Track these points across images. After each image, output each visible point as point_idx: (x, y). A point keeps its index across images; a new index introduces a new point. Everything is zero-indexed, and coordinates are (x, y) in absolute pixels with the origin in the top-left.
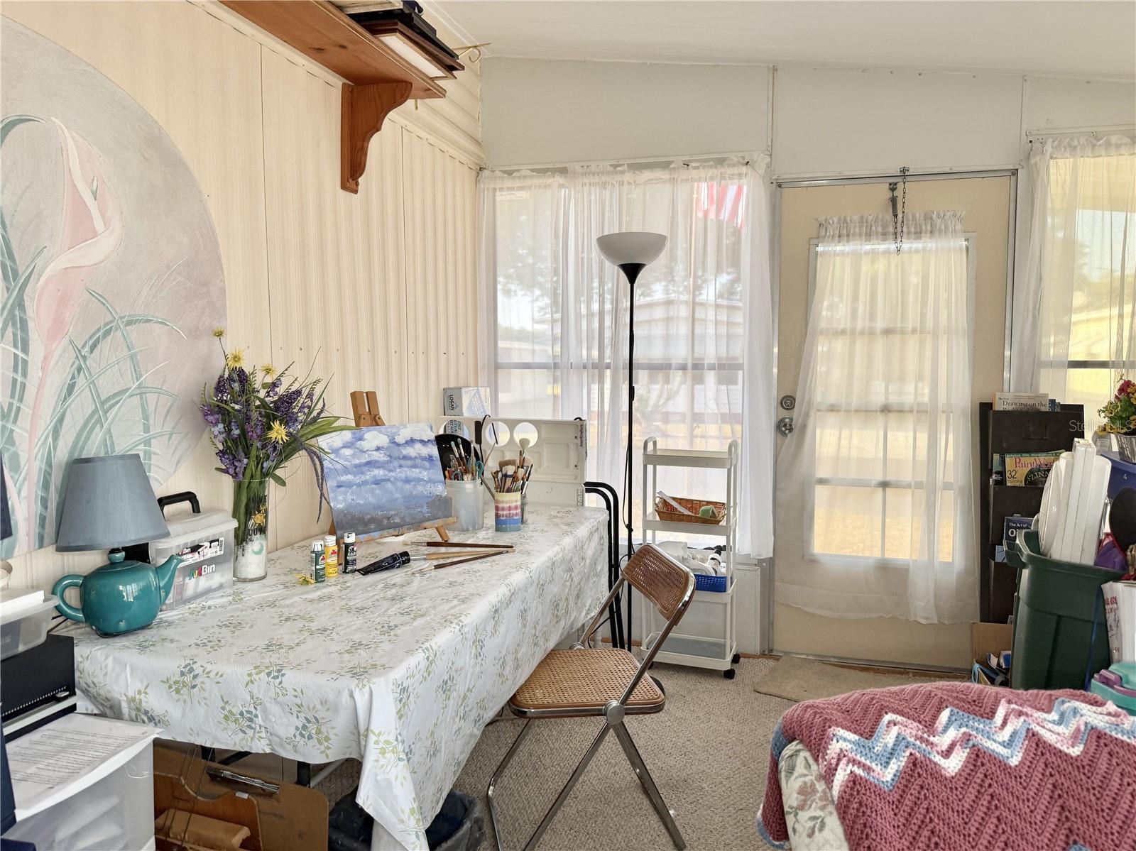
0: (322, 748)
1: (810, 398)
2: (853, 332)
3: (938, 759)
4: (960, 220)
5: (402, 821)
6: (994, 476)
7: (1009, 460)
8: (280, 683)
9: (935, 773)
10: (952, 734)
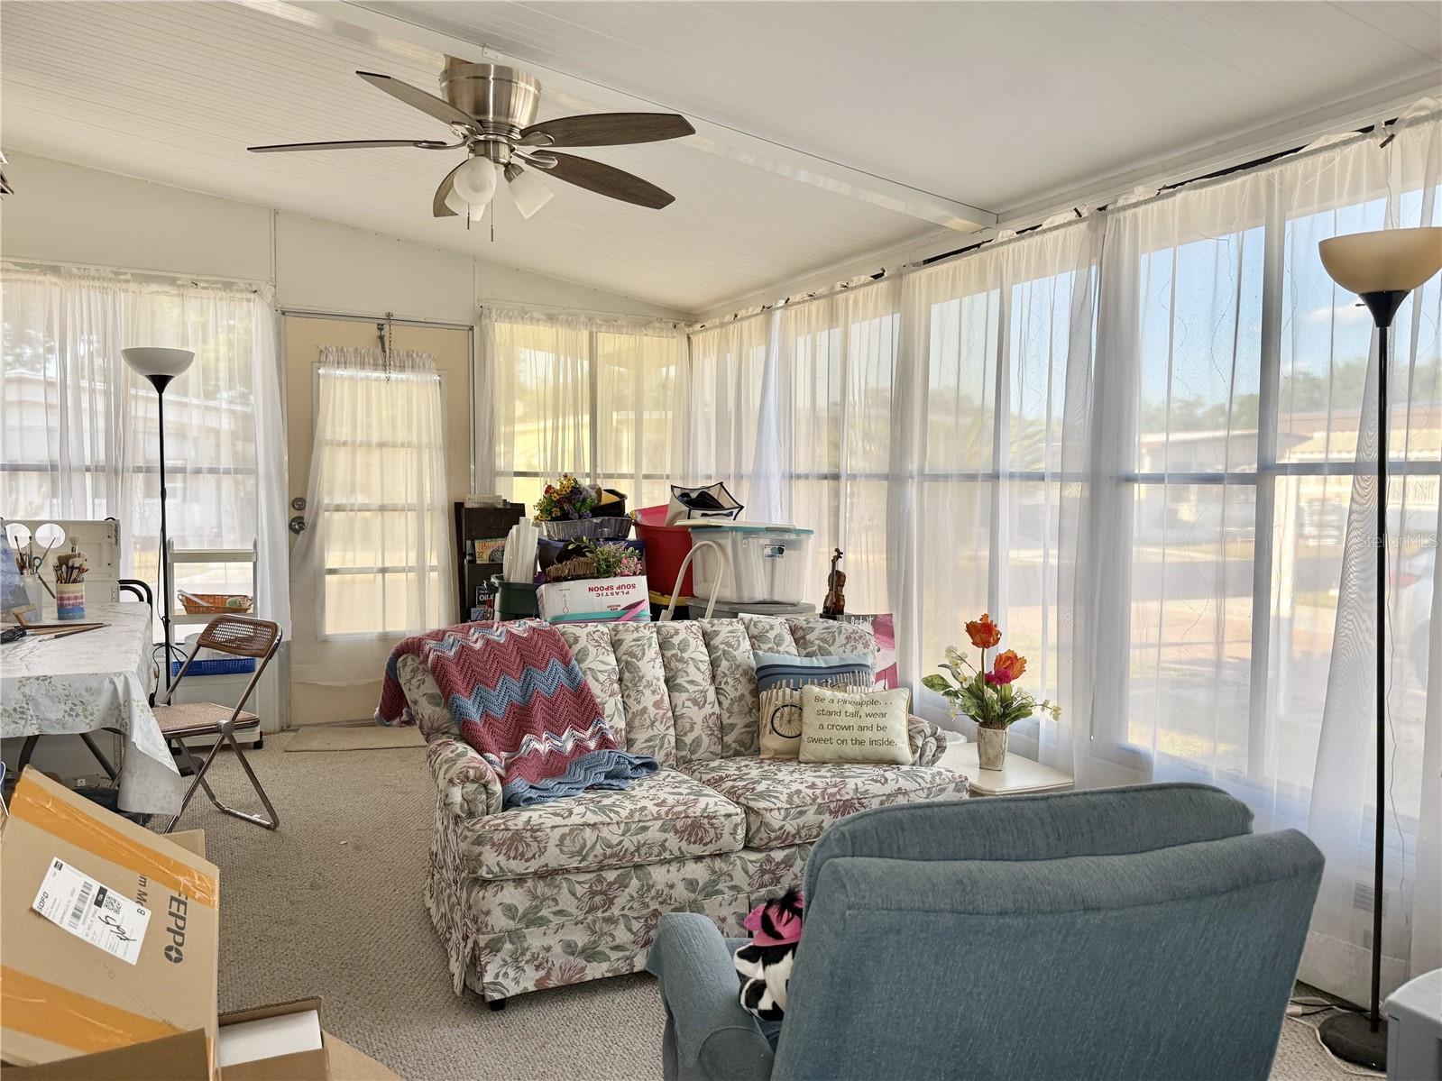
0: (88, 721)
1: (319, 501)
2: (354, 443)
3: (472, 645)
4: (434, 360)
5: (160, 750)
6: (467, 557)
7: (478, 544)
8: (50, 682)
9: (471, 649)
10: (476, 636)
